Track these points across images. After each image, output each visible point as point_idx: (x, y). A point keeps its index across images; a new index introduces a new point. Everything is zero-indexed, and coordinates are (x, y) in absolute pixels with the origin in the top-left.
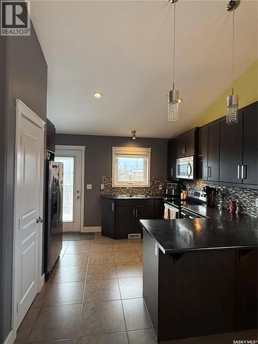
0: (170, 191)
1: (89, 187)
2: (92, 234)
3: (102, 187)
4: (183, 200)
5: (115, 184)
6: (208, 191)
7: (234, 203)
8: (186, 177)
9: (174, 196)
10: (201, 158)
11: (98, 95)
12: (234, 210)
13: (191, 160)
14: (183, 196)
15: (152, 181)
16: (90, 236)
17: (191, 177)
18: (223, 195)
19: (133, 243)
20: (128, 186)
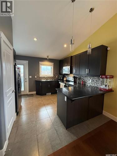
0: (60, 78)
1: (30, 77)
2: (32, 94)
3: (36, 77)
4: (65, 81)
5: (41, 76)
6: (74, 77)
7: (83, 81)
8: (67, 73)
9: (61, 80)
10: (73, 67)
11: (35, 39)
12: (83, 83)
13: (69, 67)
14: (65, 79)
15: (54, 75)
16: (32, 95)
17: (69, 73)
18: (79, 79)
19: (48, 96)
20: (46, 76)
